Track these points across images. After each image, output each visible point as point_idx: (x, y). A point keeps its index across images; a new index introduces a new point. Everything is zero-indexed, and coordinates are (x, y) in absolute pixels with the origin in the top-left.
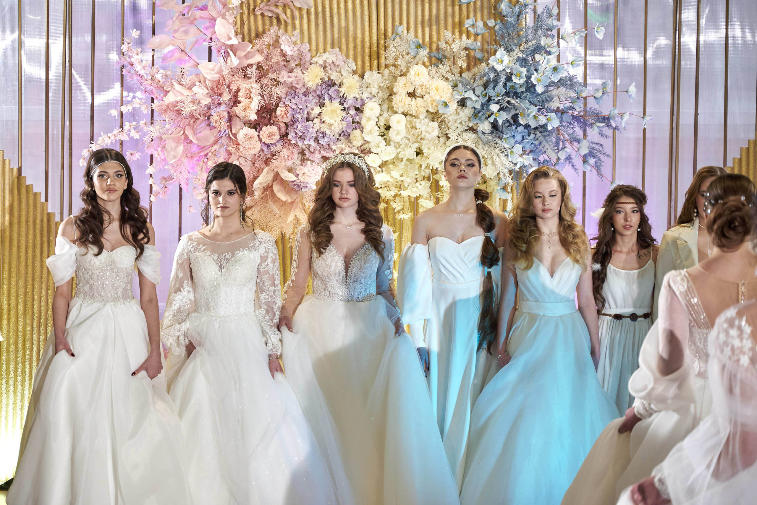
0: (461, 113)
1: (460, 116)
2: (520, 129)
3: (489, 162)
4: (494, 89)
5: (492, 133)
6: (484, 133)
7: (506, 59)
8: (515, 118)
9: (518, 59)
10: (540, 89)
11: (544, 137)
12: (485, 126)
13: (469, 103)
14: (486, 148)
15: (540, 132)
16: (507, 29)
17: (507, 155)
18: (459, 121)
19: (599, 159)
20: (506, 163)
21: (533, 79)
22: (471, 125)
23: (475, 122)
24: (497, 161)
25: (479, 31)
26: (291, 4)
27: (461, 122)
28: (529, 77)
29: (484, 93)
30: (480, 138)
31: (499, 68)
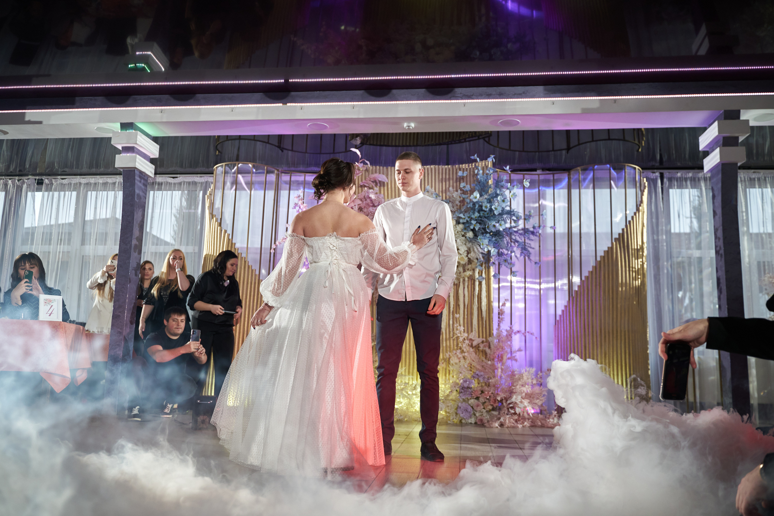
0: (458, 227)
1: (457, 229)
2: (488, 235)
3: (472, 250)
4: (474, 214)
5: (473, 238)
6: (469, 238)
7: (478, 196)
8: (484, 229)
9: (486, 198)
10: (496, 213)
11: (500, 238)
12: (470, 234)
13: (461, 221)
14: (470, 244)
15: (498, 236)
16: (480, 186)
17: (480, 246)
18: (457, 231)
19: (529, 251)
20: (481, 251)
21: (493, 207)
22: (463, 233)
23: (465, 231)
24: (475, 249)
25: (468, 189)
26: (377, 180)
27: (458, 232)
28: (491, 206)
29: (468, 216)
30: (467, 239)
31: (475, 200)
